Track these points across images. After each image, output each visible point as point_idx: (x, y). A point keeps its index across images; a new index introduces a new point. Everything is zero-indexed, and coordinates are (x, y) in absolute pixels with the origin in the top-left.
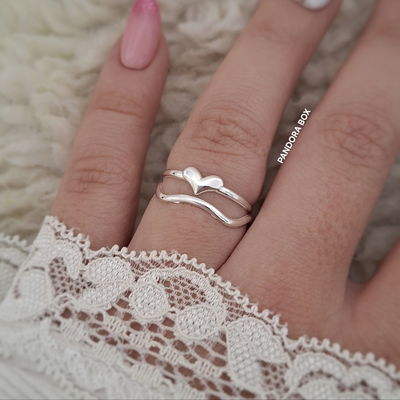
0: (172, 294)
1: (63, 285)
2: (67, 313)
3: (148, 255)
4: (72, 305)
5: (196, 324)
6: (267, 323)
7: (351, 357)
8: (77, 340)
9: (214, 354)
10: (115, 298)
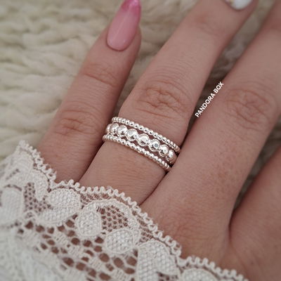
1: (31, 204)
2: (29, 225)
4: (34, 220)
5: (119, 242)
6: (167, 245)
7: (221, 272)
8: (32, 246)
9: (127, 266)
10: (65, 219)
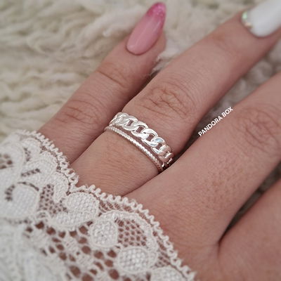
0: (122, 233)
1: (46, 205)
2: (40, 226)
3: (114, 199)
4: (47, 221)
5: (133, 261)
8: (40, 247)
10: (79, 224)
